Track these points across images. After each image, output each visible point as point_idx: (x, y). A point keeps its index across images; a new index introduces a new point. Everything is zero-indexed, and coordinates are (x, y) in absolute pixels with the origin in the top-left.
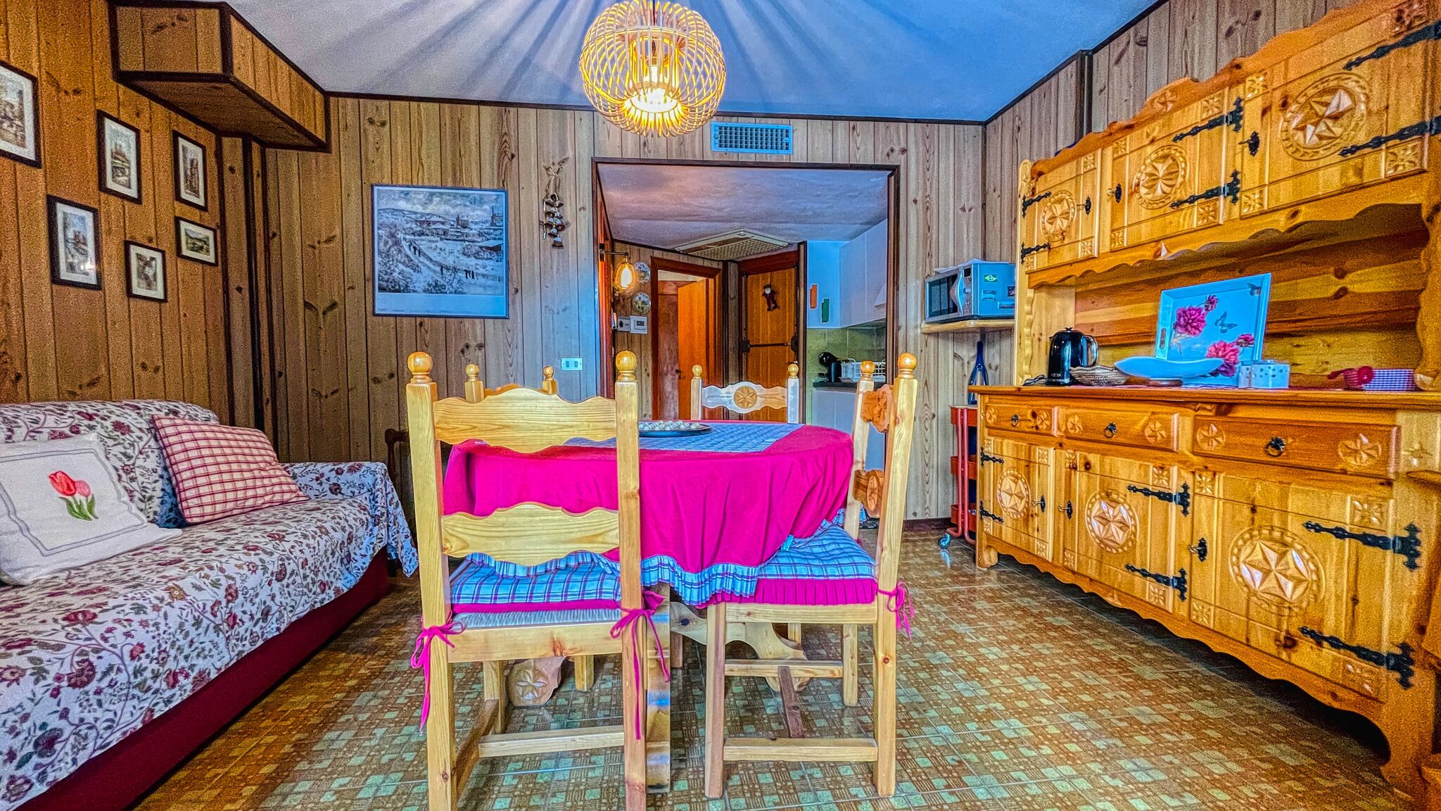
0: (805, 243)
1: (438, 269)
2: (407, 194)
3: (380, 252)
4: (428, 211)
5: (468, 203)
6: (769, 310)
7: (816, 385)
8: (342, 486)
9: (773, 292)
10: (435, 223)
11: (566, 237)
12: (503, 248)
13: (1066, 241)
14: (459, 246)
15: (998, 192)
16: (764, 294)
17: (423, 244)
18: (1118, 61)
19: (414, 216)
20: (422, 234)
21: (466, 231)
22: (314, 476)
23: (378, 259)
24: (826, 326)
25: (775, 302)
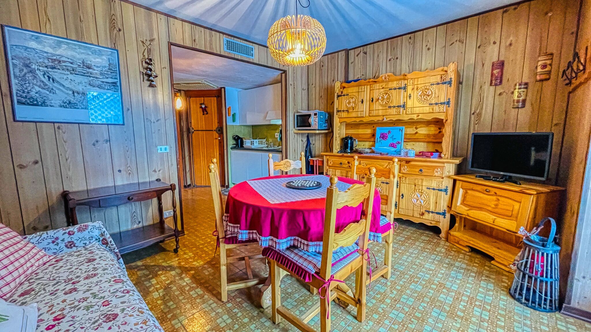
0: (224, 88)
1: (71, 92)
2: (37, 38)
3: (15, 77)
4: (58, 53)
5: (90, 53)
6: (204, 114)
7: (232, 148)
8: (75, 242)
9: (206, 107)
10: (65, 62)
11: (157, 82)
12: (118, 84)
13: (354, 111)
14: (85, 79)
15: (314, 85)
16: (201, 107)
17: (56, 74)
18: (357, 56)
19: (45, 55)
20: (53, 68)
21: (91, 70)
22: (50, 241)
23: (14, 81)
24: (234, 124)
25: (206, 111)
